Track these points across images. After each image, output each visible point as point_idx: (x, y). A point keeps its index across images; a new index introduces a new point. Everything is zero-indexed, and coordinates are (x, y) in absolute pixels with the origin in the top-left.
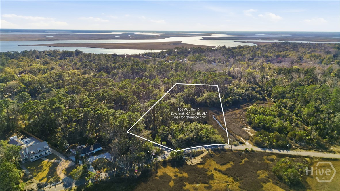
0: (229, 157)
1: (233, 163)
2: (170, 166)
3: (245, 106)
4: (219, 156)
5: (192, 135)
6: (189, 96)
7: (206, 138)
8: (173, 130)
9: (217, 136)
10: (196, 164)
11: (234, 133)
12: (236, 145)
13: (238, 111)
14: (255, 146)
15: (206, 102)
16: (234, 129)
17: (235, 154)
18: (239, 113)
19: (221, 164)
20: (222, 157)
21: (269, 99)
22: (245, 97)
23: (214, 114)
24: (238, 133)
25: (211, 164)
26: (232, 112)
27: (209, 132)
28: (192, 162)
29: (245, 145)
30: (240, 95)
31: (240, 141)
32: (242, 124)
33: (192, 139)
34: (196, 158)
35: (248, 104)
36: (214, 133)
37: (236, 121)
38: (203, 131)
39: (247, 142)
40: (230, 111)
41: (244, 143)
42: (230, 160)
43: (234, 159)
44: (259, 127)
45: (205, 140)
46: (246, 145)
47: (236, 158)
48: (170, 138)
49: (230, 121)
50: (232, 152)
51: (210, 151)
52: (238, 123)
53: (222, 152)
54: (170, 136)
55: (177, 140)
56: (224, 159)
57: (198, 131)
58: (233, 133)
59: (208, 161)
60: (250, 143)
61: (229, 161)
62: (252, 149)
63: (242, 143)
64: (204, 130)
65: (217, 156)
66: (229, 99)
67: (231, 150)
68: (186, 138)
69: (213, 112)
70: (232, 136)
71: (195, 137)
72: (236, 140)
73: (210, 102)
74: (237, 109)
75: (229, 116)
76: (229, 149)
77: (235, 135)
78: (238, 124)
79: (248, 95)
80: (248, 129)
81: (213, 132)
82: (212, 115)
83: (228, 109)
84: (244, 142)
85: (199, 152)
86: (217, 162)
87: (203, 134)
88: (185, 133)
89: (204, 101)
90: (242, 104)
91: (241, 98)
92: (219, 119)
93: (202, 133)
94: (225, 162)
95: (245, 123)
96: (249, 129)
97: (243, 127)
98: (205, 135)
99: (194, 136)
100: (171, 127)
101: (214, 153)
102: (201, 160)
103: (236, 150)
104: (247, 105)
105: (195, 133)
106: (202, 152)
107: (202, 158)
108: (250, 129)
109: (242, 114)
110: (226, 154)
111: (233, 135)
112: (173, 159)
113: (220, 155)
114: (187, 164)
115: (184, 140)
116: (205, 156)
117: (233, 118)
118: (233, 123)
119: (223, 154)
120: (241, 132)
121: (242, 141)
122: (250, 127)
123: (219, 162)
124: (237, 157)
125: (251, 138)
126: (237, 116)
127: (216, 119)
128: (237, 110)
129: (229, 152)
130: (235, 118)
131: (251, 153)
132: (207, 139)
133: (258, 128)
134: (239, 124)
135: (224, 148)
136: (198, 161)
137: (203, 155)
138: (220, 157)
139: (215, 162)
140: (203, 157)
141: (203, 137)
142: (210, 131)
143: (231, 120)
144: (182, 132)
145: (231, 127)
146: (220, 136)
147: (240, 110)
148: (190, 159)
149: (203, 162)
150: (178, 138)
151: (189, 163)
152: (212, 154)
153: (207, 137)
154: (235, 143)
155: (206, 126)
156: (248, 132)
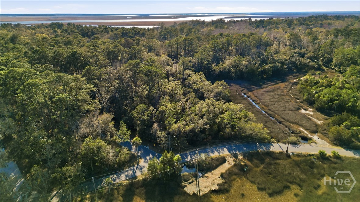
0: (287, 172)
1: (299, 188)
2: (141, 197)
3: (293, 78)
4: (261, 171)
5: (201, 122)
6: (202, 63)
7: (230, 129)
8: (163, 112)
9: (254, 125)
10: (207, 190)
11: (285, 120)
12: (294, 144)
13: (282, 85)
14: (336, 145)
15: (229, 71)
16: (283, 112)
17: (297, 164)
18: (286, 88)
19: (270, 192)
20: (270, 173)
21: (328, 69)
22: (291, 65)
23: (243, 89)
24: (292, 120)
25: (244, 192)
26: (273, 86)
27: (237, 118)
28: (198, 186)
29: (313, 144)
30: (282, 63)
31: (300, 135)
32: (295, 104)
33: (202, 131)
34: (209, 174)
35: (297, 76)
36: (247, 119)
37: (283, 99)
38: (226, 116)
39: (315, 137)
40: (269, 85)
41: (311, 139)
42: (291, 180)
43: (301, 180)
44: (330, 108)
45: (228, 133)
46: (316, 143)
47: (303, 176)
48: (157, 130)
49: (272, 100)
50: (289, 160)
51: (240, 157)
52: (288, 102)
53: (267, 160)
54: (155, 126)
55: (168, 134)
56: (275, 177)
57: (216, 116)
58: (282, 120)
59: (238, 183)
60: (322, 139)
61: (288, 184)
62: (335, 153)
63: (306, 139)
64: (227, 113)
65: (258, 169)
66: (267, 67)
67: (288, 156)
68: (188, 128)
69: (241, 87)
70: (281, 124)
71: (208, 126)
72: (293, 132)
73: (236, 72)
74: (280, 81)
75: (270, 92)
76: (281, 153)
77: (287, 124)
78: (287, 104)
79: (294, 63)
80: (308, 112)
81: (246, 116)
82: (239, 90)
83: (266, 81)
84: (310, 136)
85: (217, 159)
86: (260, 187)
87: (225, 121)
88: (188, 119)
89: (226, 70)
90: (288, 76)
91: (285, 66)
92: (253, 96)
93: (223, 119)
94: (279, 185)
95: (301, 102)
96: (311, 111)
97: (299, 109)
98: (229, 123)
99: (205, 124)
100: (162, 108)
101: (248, 163)
102: (221, 181)
103: (298, 155)
104: (295, 76)
105: (209, 120)
106: (223, 160)
107: (222, 176)
108: (313, 112)
109: (291, 89)
110: (278, 164)
111: (284, 123)
112: (154, 178)
113: (264, 168)
114: (185, 193)
115: (185, 133)
116: (229, 169)
117: (277, 95)
118: (279, 102)
119: (271, 164)
120: (298, 116)
121: (306, 135)
122: (311, 108)
123: (263, 186)
124: (304, 172)
125: (320, 129)
126: (283, 92)
127: (248, 97)
128: (280, 83)
129: (284, 159)
130: (280, 95)
131: (335, 163)
132: (233, 131)
133: (327, 109)
134: (290, 103)
135: (271, 150)
136: (213, 184)
137: (224, 168)
138: (266, 173)
139: (255, 187)
140: (226, 173)
141: (225, 127)
142: (238, 116)
143: (274, 98)
144: (182, 117)
145: (277, 109)
146: (261, 126)
147: (286, 83)
148: (194, 177)
149: (226, 186)
150: (171, 130)
151: (190, 189)
152: (246, 165)
153: (233, 127)
154: (293, 138)
155: (231, 106)
156: (310, 117)
